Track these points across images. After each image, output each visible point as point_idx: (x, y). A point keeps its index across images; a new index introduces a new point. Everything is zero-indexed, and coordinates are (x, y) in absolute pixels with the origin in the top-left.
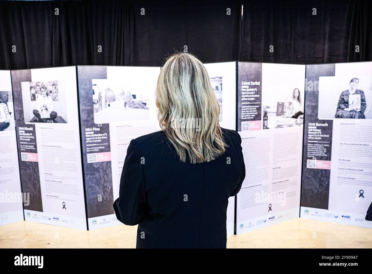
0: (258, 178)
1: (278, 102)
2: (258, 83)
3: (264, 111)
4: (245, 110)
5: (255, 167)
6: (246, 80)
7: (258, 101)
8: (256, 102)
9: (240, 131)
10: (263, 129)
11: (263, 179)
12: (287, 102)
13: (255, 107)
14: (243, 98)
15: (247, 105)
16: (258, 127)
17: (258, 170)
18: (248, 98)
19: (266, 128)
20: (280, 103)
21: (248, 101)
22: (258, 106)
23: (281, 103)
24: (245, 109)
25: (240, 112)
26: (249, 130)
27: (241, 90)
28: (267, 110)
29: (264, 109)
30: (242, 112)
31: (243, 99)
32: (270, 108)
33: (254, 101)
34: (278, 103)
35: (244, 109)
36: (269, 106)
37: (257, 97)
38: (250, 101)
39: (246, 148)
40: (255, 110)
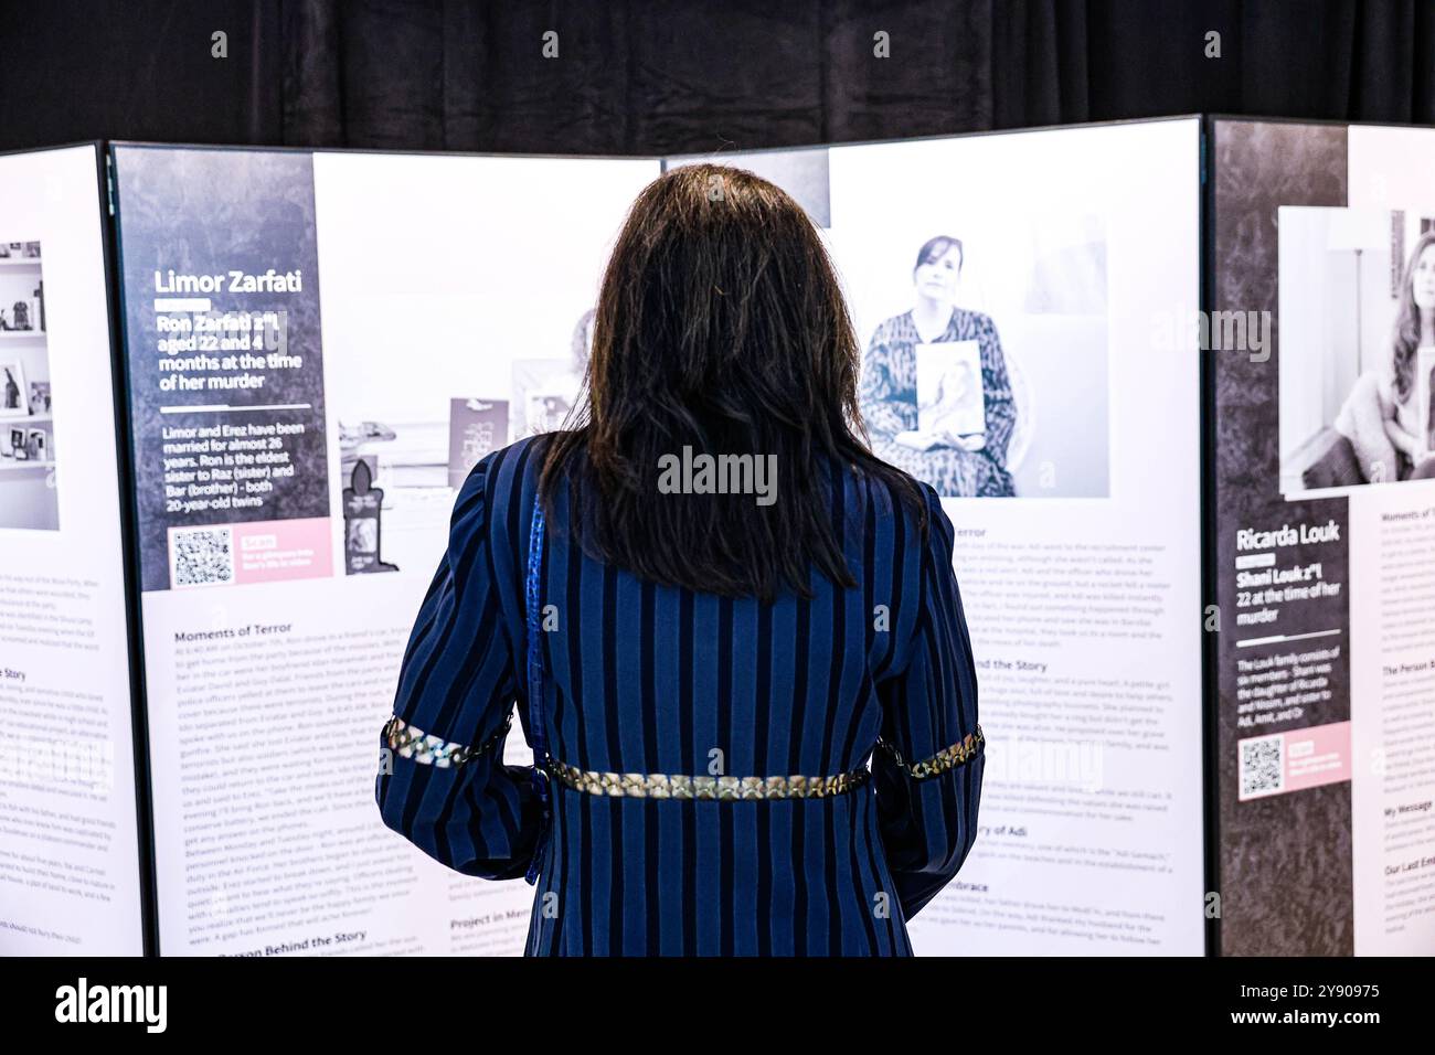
0: (324, 888)
1: (460, 395)
2: (290, 283)
3: (345, 461)
4: (196, 456)
5: (299, 819)
6: (187, 263)
7: (293, 392)
8: (277, 399)
9: (163, 583)
10: (350, 570)
11: (372, 898)
12: (530, 394)
13: (276, 435)
14: (167, 374)
15: (209, 420)
16: (302, 557)
17: (328, 839)
18: (208, 373)
19: (367, 569)
20: (476, 406)
21: (207, 395)
22: (298, 428)
23: (482, 402)
24: (196, 448)
25: (154, 467)
26: (231, 581)
27: (148, 328)
28: (367, 449)
29: (345, 443)
30: (169, 464)
31: (167, 385)
32: (393, 437)
33: (258, 396)
34: (458, 406)
35: (181, 448)
36: (385, 421)
37: (285, 372)
38: (232, 397)
39: (214, 698)
40: (276, 451)
